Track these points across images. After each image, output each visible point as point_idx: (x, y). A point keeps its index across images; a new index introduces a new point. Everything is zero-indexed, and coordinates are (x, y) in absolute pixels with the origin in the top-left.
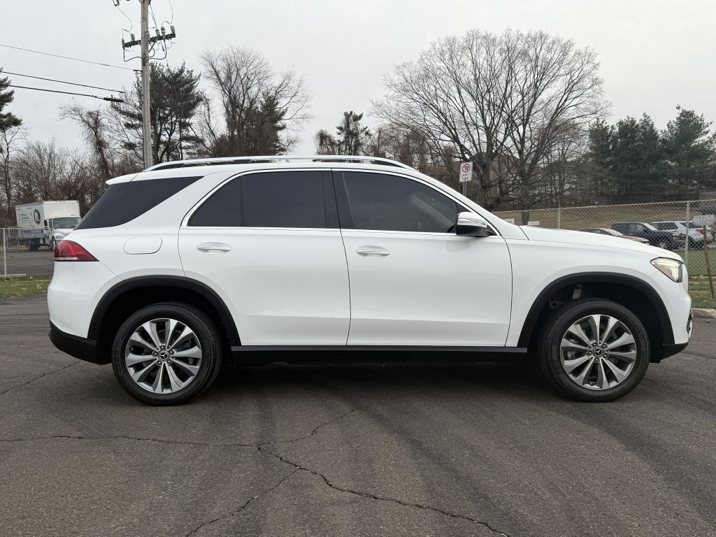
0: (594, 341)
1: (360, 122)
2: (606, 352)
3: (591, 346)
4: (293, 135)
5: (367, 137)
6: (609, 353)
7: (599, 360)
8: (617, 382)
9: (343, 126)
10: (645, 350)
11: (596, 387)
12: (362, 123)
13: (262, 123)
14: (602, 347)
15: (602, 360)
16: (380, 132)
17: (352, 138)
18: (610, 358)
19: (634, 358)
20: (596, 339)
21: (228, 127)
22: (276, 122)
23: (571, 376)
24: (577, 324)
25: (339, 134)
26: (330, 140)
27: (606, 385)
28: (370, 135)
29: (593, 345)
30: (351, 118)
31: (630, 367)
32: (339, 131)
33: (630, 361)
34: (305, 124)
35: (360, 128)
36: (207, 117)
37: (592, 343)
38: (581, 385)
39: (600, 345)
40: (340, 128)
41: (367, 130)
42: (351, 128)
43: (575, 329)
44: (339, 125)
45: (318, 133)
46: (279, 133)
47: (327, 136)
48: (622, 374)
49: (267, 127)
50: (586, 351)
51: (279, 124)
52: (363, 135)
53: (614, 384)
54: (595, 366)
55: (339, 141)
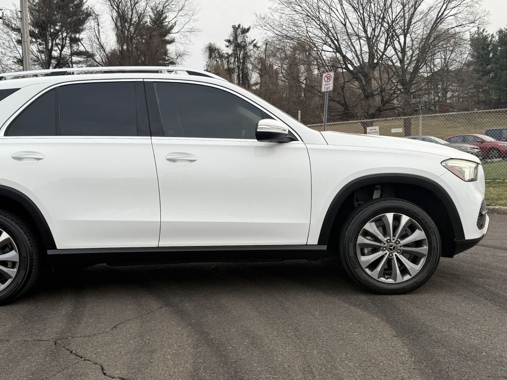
0: (388, 238)
1: (248, 34)
2: (399, 248)
3: (386, 243)
4: (181, 48)
5: (255, 49)
6: (402, 248)
7: (393, 255)
8: (410, 275)
9: (231, 39)
10: (436, 246)
11: (390, 281)
12: (250, 37)
13: (151, 37)
14: (396, 242)
15: (396, 255)
16: (267, 44)
17: (241, 51)
18: (404, 253)
19: (426, 253)
20: (390, 236)
21: (118, 41)
22: (165, 36)
23: (367, 270)
24: (372, 222)
25: (227, 47)
26: (219, 53)
27: (400, 279)
28: (258, 47)
29: (387, 241)
30: (239, 31)
31: (423, 261)
32: (227, 44)
33: (423, 255)
34: (192, 37)
35: (248, 40)
36: (97, 32)
37: (386, 239)
38: (376, 278)
39: (394, 241)
40: (229, 41)
41: (255, 42)
42: (239, 41)
43: (370, 227)
44: (228, 38)
45: (206, 46)
46: (168, 46)
47: (216, 49)
48: (414, 268)
49: (156, 41)
50: (380, 247)
51: (167, 38)
52: (251, 47)
53: (407, 277)
54: (389, 261)
55: (227, 54)
